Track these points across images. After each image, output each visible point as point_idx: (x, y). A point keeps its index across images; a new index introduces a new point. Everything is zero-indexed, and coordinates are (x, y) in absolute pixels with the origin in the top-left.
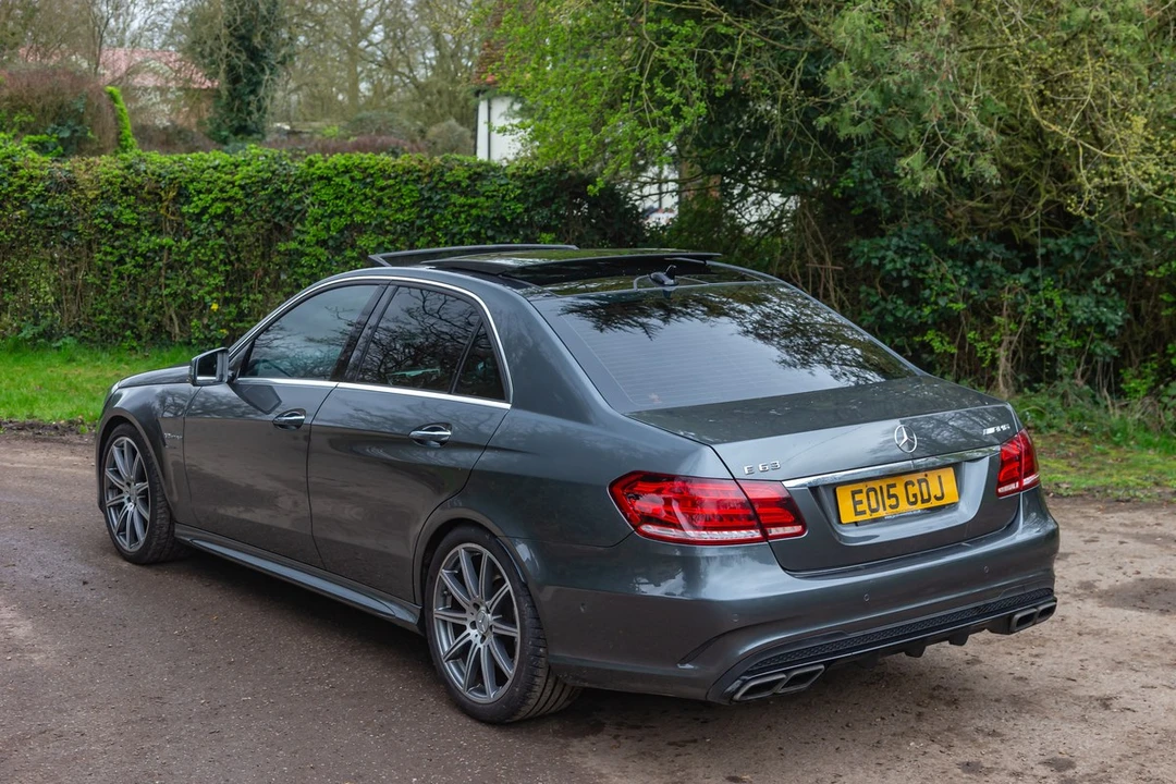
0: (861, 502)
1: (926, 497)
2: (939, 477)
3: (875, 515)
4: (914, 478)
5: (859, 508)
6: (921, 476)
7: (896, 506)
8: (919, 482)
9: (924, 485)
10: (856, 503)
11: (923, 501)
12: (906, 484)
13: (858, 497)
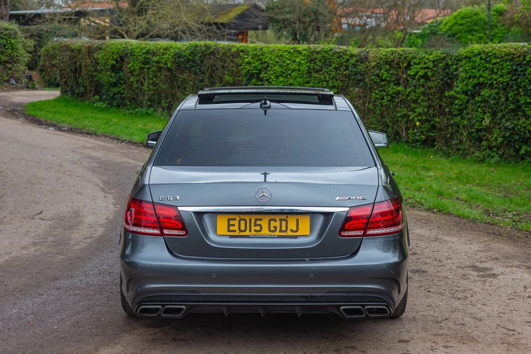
0: (234, 225)
1: (284, 228)
2: (297, 220)
3: (242, 234)
4: (277, 218)
5: (231, 228)
6: (284, 217)
7: (260, 231)
8: (281, 220)
9: (284, 223)
10: (229, 225)
11: (281, 231)
12: (270, 221)
13: (232, 222)
